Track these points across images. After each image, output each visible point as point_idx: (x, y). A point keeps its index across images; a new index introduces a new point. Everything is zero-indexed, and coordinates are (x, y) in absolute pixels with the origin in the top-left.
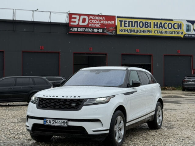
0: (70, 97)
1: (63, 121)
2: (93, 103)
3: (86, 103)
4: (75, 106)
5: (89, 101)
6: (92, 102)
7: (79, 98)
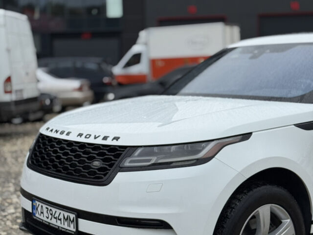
0: (95, 138)
1: (66, 214)
2: (152, 162)
3: (131, 162)
4: (100, 169)
5: (139, 155)
6: (149, 161)
7: (115, 143)
